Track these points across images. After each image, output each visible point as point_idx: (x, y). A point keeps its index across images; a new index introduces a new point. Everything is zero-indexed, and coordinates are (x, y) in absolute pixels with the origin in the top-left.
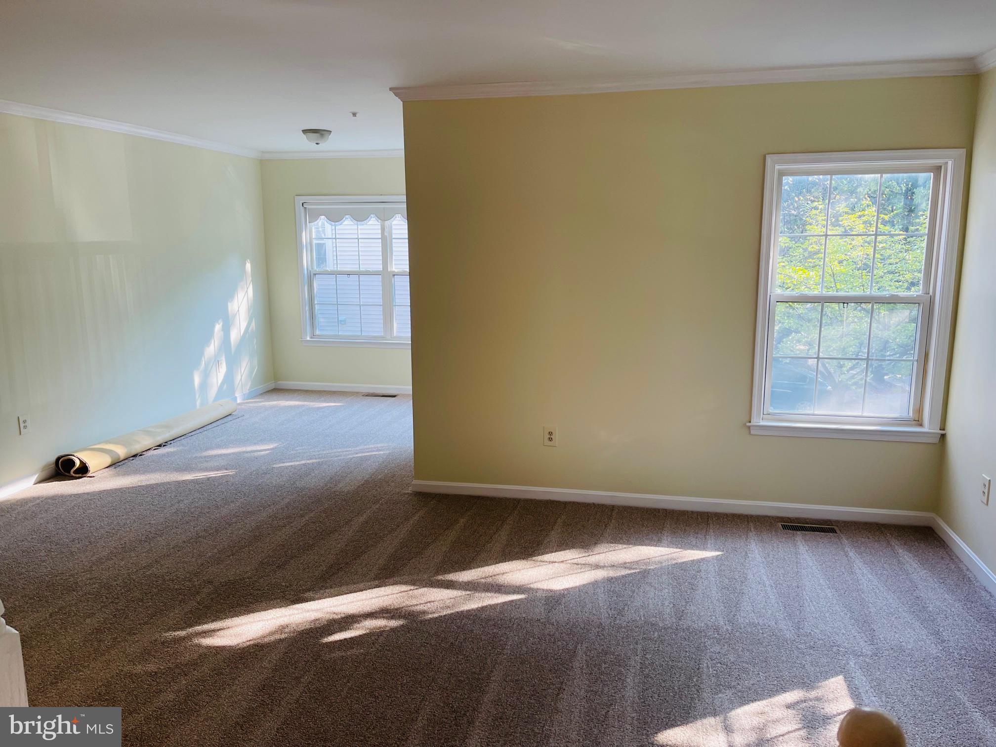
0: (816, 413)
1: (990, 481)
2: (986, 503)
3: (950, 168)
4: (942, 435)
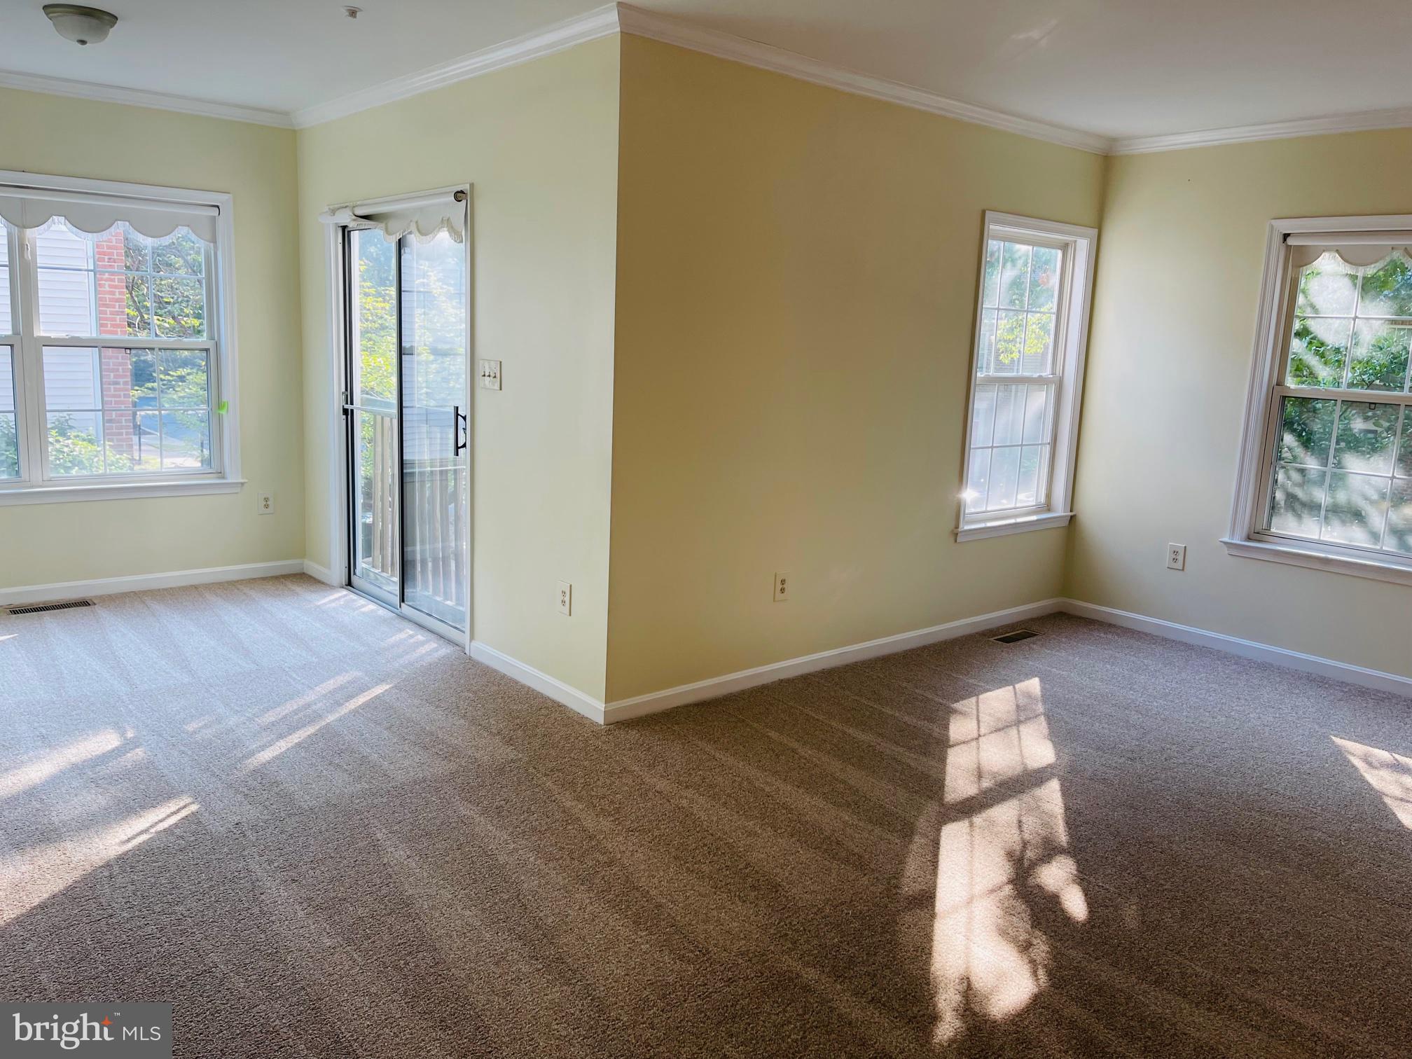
0: (989, 509)
1: (1185, 547)
2: (1181, 568)
3: (1083, 247)
4: (1072, 517)
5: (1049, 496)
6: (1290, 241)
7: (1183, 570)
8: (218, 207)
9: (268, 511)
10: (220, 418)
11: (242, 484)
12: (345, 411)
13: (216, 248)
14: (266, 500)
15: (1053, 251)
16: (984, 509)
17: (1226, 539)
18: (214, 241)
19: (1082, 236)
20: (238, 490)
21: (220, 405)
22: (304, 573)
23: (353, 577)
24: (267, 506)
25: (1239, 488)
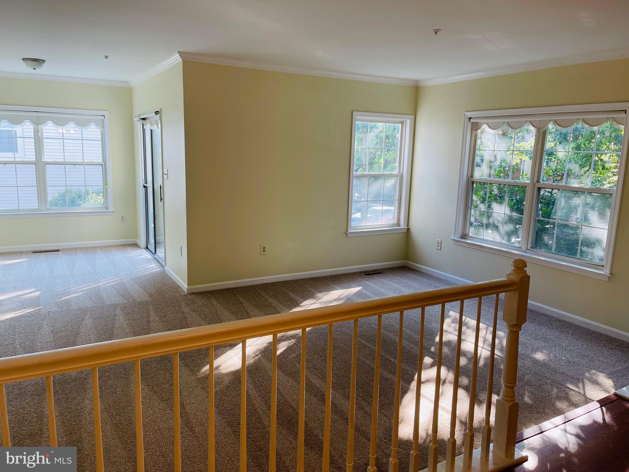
0: (367, 225)
1: (441, 241)
2: (440, 249)
3: (408, 123)
4: (408, 229)
5: (399, 220)
6: (472, 120)
7: (441, 250)
8: (104, 116)
9: (123, 221)
10: (106, 189)
11: (114, 212)
12: (144, 187)
13: (104, 129)
14: (122, 217)
15: (397, 125)
16: (365, 225)
17: (453, 238)
18: (103, 127)
19: (408, 119)
20: (112, 214)
21: (106, 184)
22: (136, 244)
23: (148, 245)
24: (123, 220)
25: (456, 217)
